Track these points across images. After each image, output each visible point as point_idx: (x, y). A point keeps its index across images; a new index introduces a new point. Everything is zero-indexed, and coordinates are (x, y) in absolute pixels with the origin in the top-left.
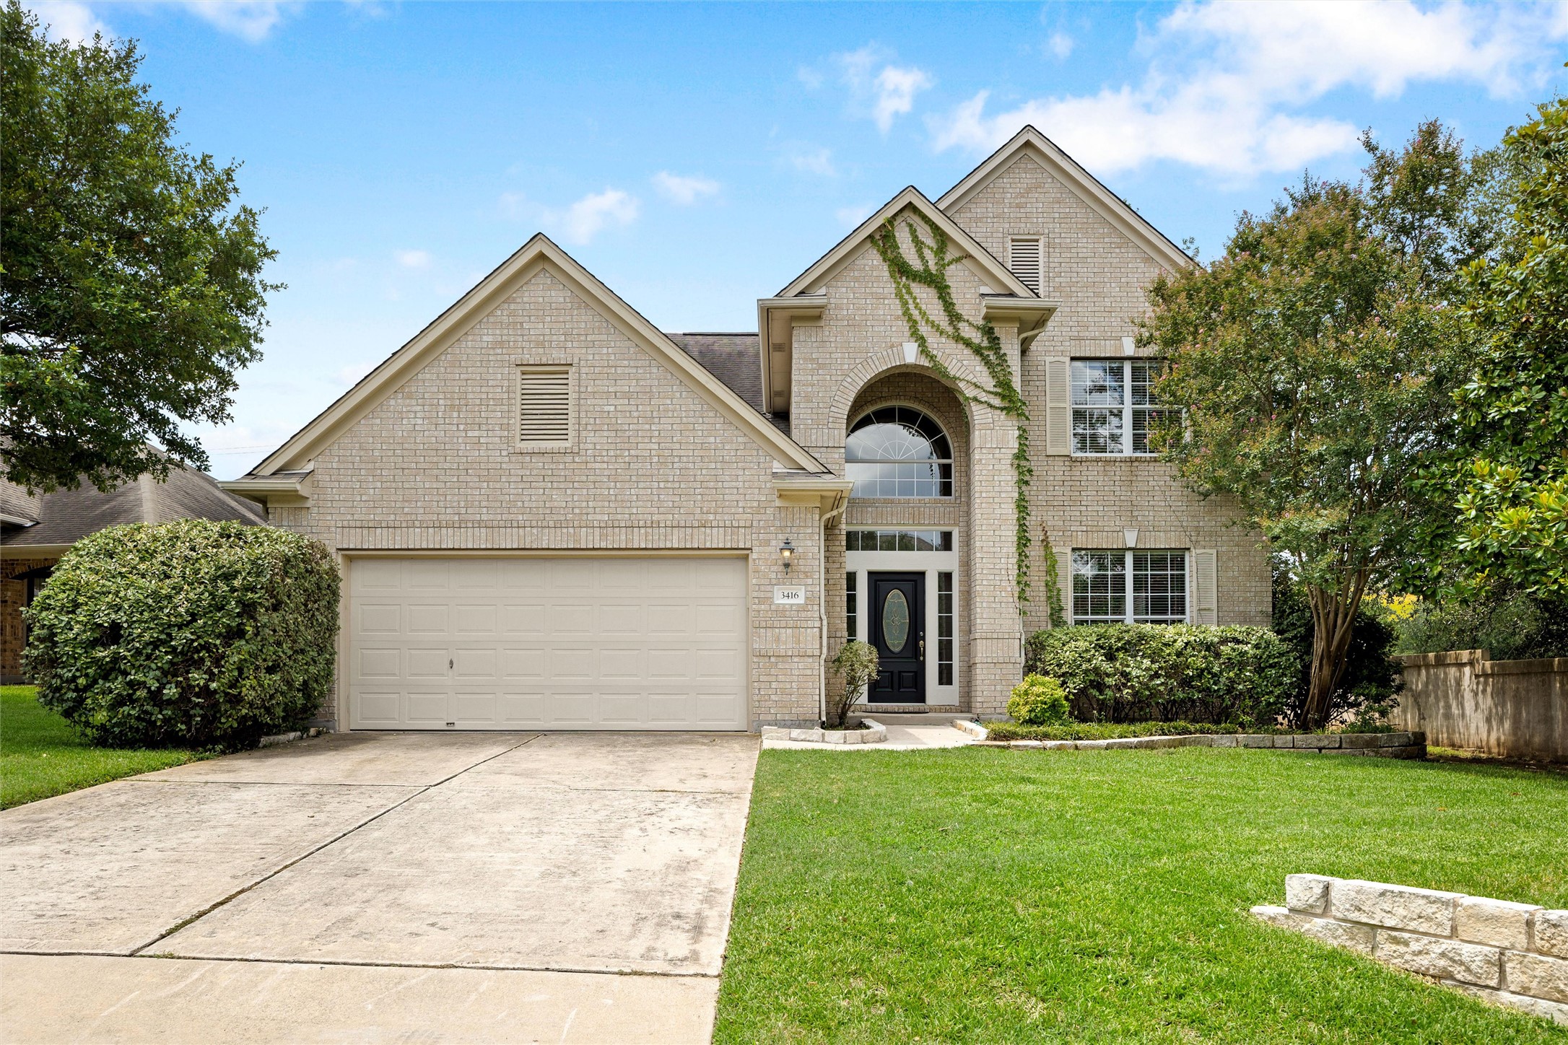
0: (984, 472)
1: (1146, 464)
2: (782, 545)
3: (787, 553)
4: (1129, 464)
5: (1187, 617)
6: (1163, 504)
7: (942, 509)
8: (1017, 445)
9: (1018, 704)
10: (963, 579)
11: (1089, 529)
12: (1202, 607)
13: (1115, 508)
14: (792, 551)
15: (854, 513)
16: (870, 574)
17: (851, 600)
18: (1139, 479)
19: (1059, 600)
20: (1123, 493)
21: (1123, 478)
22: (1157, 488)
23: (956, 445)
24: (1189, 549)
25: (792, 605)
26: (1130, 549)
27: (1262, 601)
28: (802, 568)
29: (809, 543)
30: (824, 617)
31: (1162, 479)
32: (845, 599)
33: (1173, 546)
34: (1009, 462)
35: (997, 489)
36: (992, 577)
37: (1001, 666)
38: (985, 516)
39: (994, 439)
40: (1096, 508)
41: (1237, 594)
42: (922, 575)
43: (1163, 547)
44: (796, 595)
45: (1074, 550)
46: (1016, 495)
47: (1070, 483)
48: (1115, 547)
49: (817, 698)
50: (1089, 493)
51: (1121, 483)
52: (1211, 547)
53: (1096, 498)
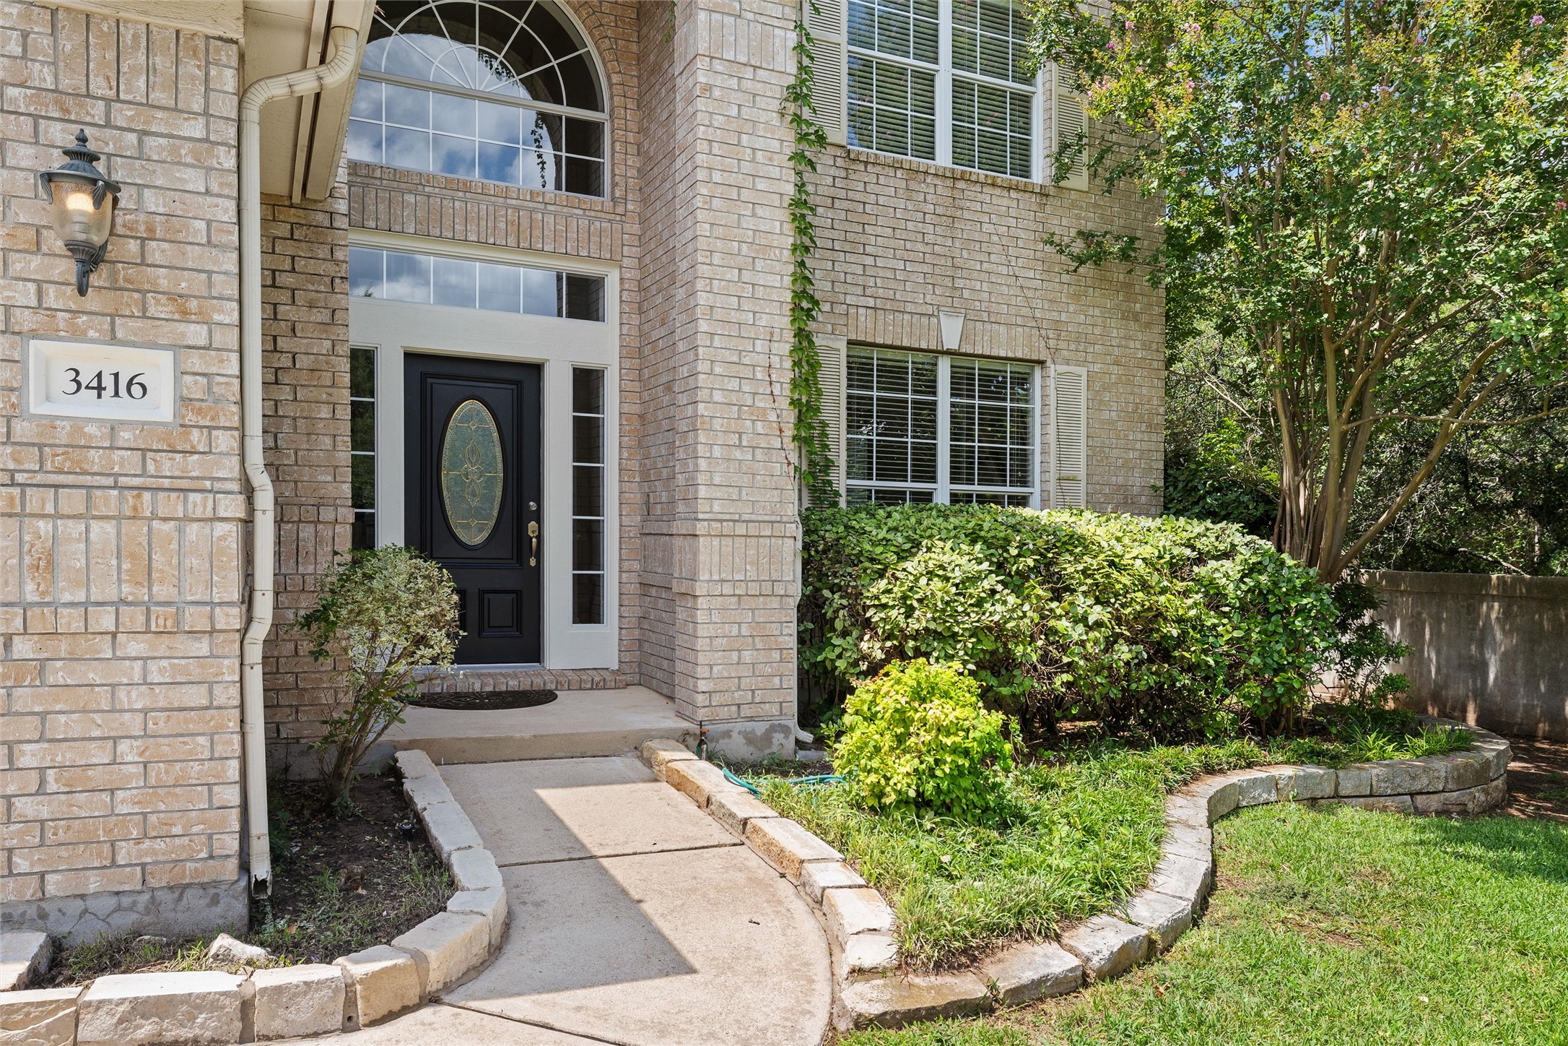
0: (719, 121)
1: (978, 188)
2: (57, 162)
3: (80, 202)
4: (949, 183)
5: (1035, 491)
6: (1004, 270)
7: (584, 223)
8: (793, 69)
9: (877, 749)
10: (629, 386)
11: (879, 303)
12: (1064, 474)
13: (926, 268)
14: (105, 191)
15: (370, 201)
16: (411, 358)
17: (363, 420)
18: (967, 215)
19: (825, 447)
20: (940, 240)
21: (940, 210)
22: (995, 238)
23: (616, 78)
24: (1041, 363)
25: (114, 427)
26: (948, 352)
27: (1151, 468)
28: (163, 279)
29: (195, 181)
30: (262, 480)
31: (1004, 221)
32: (345, 413)
33: (1019, 355)
34: (775, 105)
35: (747, 168)
36: (734, 384)
37: (753, 603)
38: (719, 231)
39: (743, 42)
40: (892, 264)
41: (1116, 453)
42: (535, 370)
43: (1003, 354)
44: (135, 386)
45: (850, 342)
46: (790, 190)
47: (846, 205)
48: (924, 346)
49: (232, 794)
50: (879, 231)
51: (936, 220)
52: (1079, 363)
53: (892, 243)
